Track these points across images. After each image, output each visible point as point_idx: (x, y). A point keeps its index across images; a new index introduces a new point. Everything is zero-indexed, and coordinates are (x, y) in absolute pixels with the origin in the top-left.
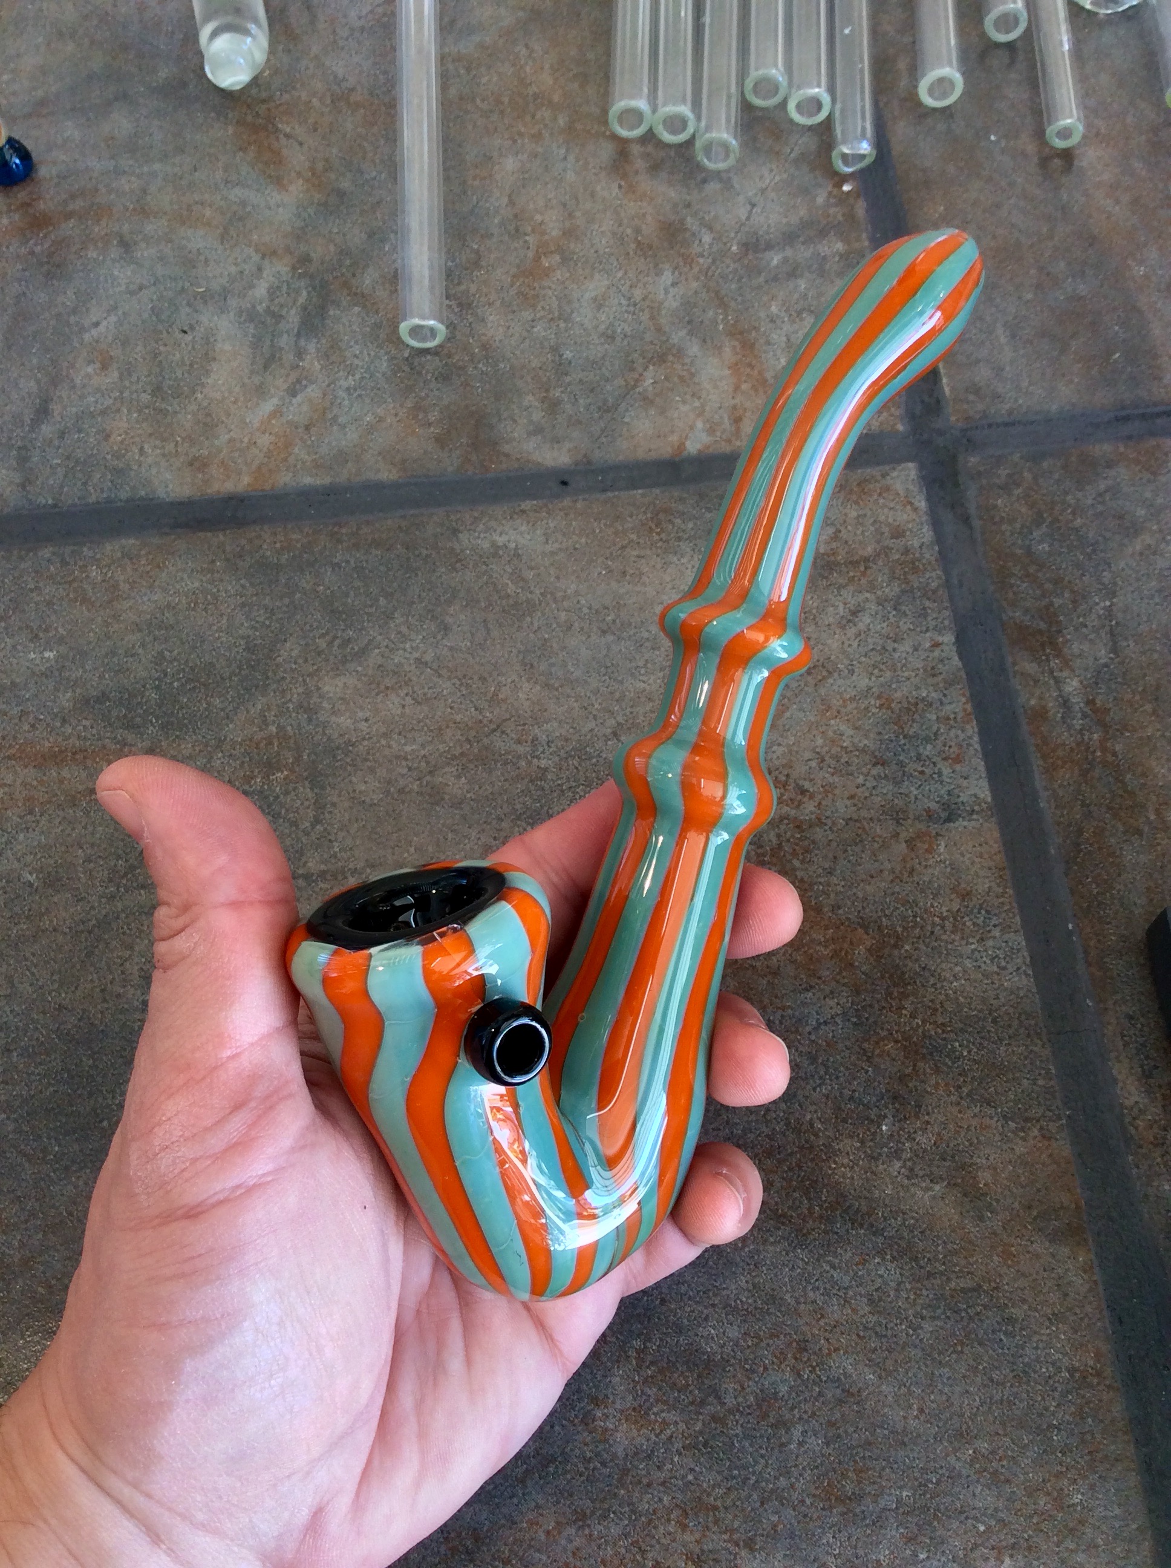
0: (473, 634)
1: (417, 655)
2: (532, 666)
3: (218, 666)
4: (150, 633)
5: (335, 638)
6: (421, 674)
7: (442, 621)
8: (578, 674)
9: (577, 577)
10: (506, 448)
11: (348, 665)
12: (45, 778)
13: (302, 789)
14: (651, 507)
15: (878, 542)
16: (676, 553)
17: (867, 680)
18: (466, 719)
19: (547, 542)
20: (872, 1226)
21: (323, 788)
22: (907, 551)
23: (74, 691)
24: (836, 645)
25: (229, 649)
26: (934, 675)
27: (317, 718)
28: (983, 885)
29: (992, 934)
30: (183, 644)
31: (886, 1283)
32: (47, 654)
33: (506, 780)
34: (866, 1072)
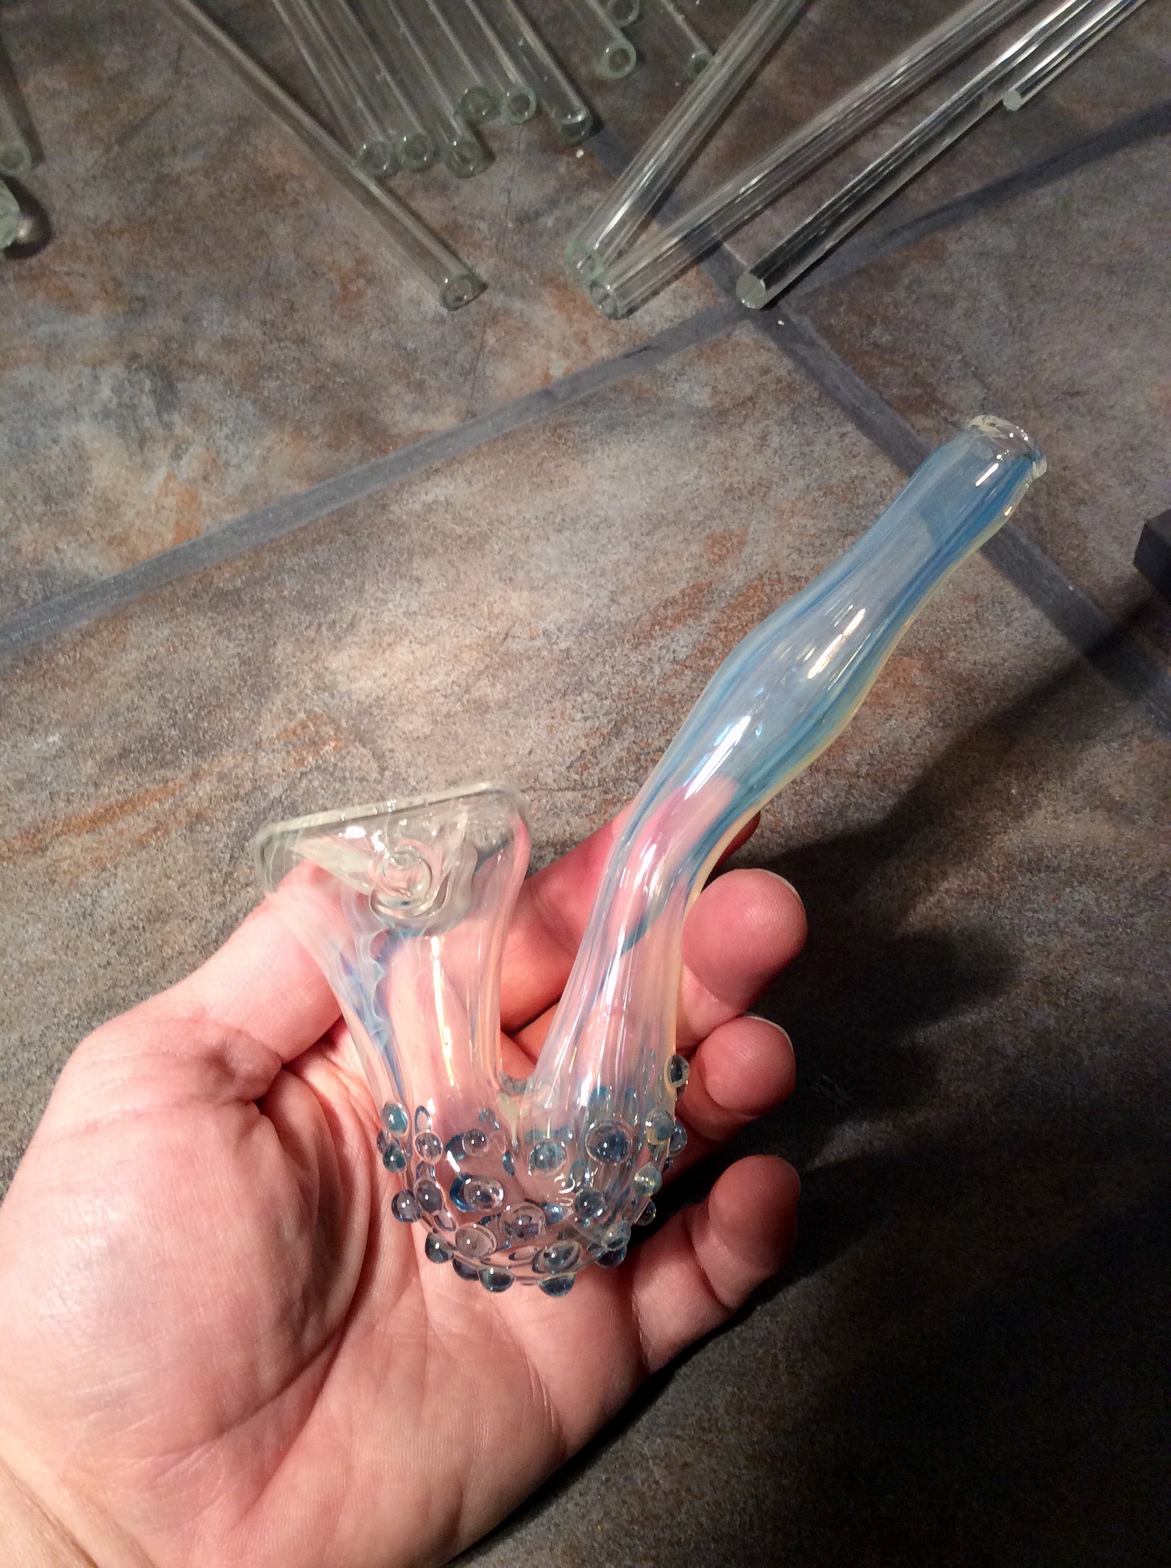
0: (444, 576)
1: (404, 609)
2: (511, 579)
3: (222, 687)
4: (142, 686)
5: (320, 625)
6: (415, 622)
7: (411, 577)
8: (555, 569)
9: (513, 500)
10: (395, 431)
11: (343, 641)
12: (103, 837)
13: (355, 751)
14: (547, 428)
15: (752, 383)
16: (587, 452)
17: (802, 481)
18: (475, 640)
19: (470, 484)
20: (1048, 867)
21: (374, 742)
22: (779, 381)
23: (94, 759)
24: (761, 467)
25: (225, 669)
26: (854, 457)
27: (338, 692)
28: (984, 587)
29: (1014, 617)
30: (180, 682)
31: (1085, 904)
32: (51, 739)
33: (537, 671)
34: (974, 757)
